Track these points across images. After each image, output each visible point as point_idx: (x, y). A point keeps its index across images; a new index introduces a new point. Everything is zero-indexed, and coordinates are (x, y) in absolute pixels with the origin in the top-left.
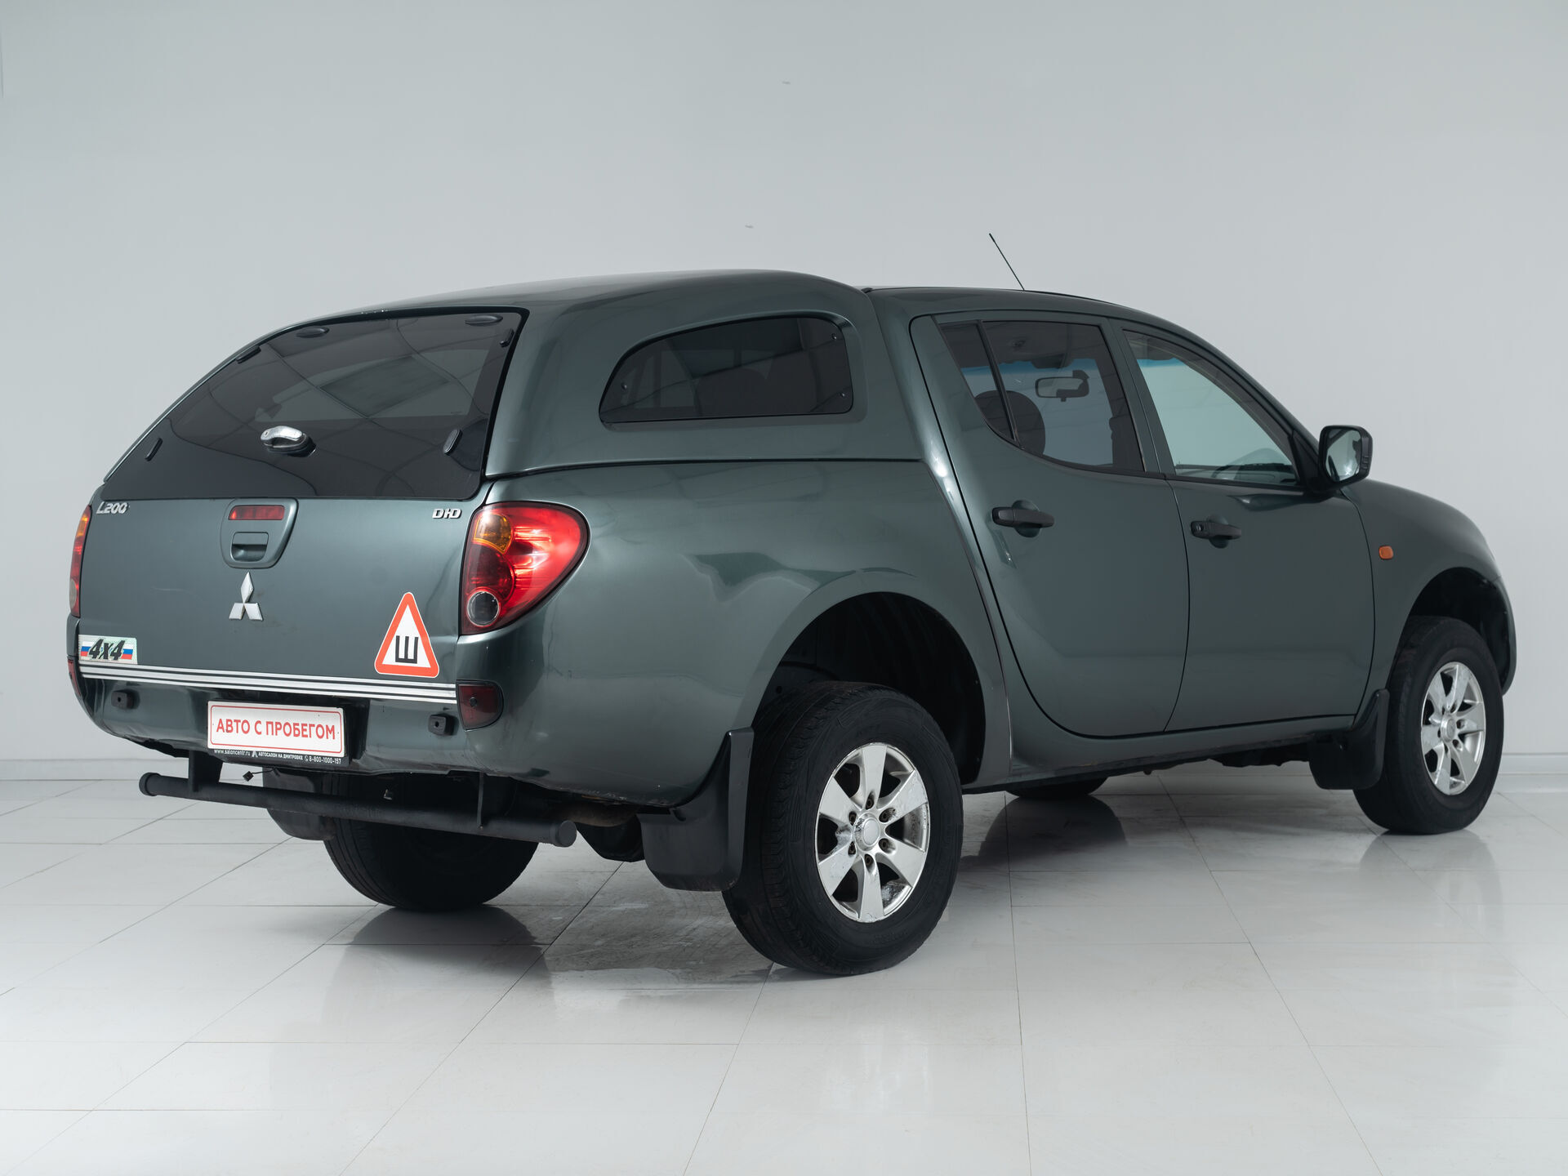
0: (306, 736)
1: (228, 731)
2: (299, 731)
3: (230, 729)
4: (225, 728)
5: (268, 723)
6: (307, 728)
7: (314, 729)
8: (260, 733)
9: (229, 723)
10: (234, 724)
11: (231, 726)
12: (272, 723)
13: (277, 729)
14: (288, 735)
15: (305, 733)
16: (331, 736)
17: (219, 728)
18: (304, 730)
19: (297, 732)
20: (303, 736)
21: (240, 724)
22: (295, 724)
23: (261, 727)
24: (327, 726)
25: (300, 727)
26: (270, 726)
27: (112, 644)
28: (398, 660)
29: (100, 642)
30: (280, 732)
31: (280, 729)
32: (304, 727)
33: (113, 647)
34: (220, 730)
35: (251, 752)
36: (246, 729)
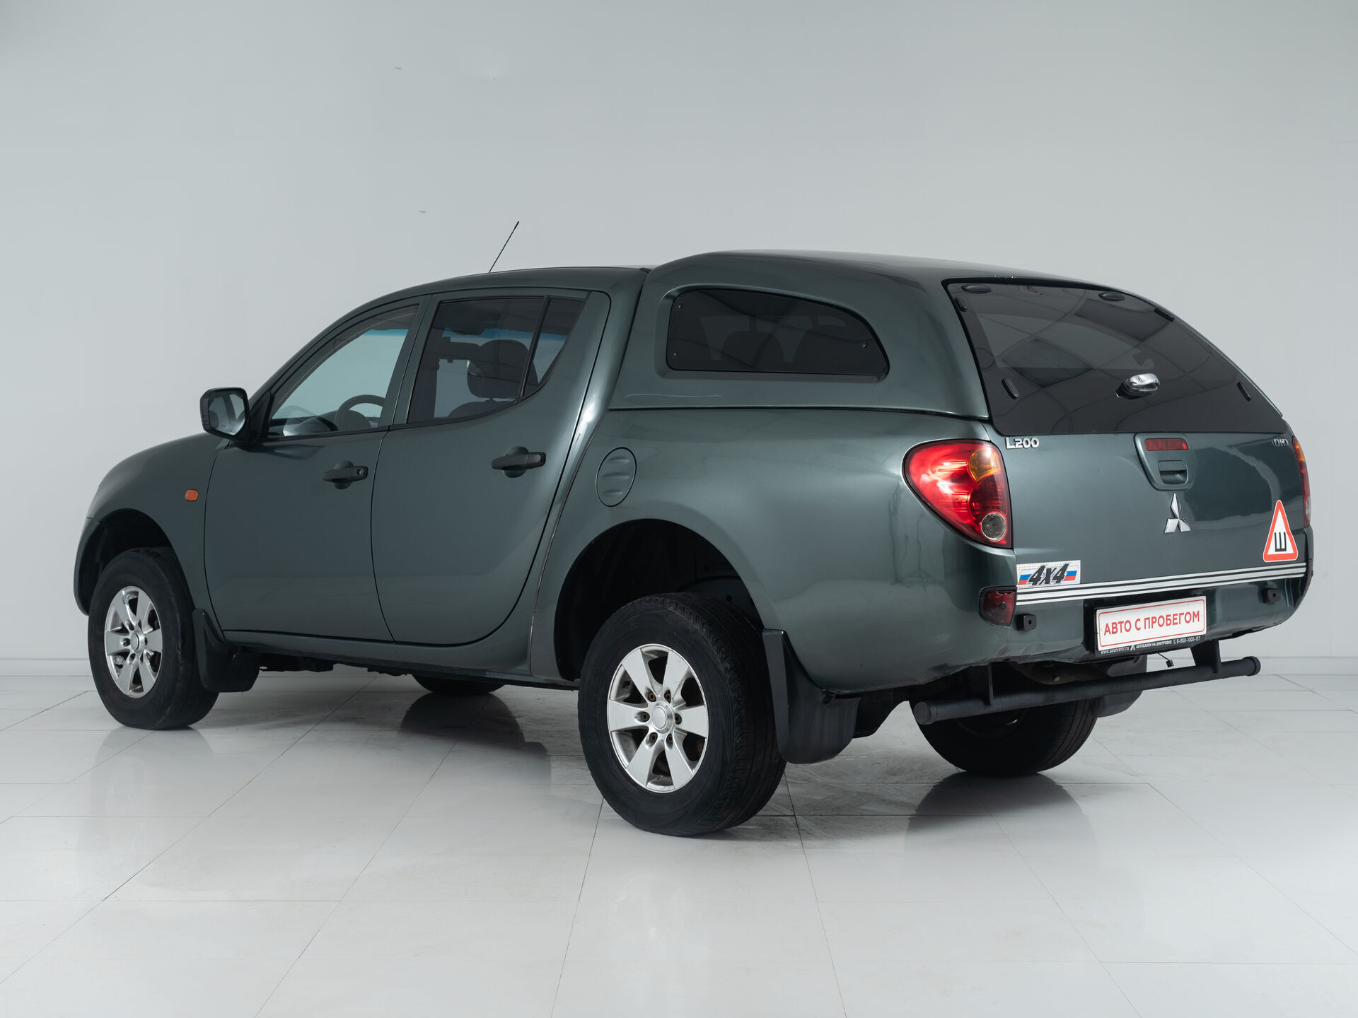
0: (1177, 623)
1: (1113, 633)
2: (1170, 620)
3: (1115, 630)
4: (1111, 631)
5: (1146, 619)
6: (1178, 617)
7: (1183, 617)
8: (1138, 629)
9: (1114, 626)
10: (1119, 626)
11: (1116, 628)
12: (1149, 619)
13: (1153, 623)
14: (1161, 626)
15: (1175, 621)
16: (1196, 619)
17: (1106, 631)
18: (1174, 619)
19: (1169, 622)
20: (1174, 624)
21: (1123, 625)
22: (1167, 616)
23: (1140, 624)
24: (1194, 612)
25: (1171, 618)
26: (1147, 621)
27: (1055, 569)
28: (1277, 550)
29: (1043, 568)
30: (1156, 625)
31: (1155, 622)
32: (1175, 617)
33: (1056, 571)
34: (1107, 633)
35: (1130, 647)
36: (1128, 628)
